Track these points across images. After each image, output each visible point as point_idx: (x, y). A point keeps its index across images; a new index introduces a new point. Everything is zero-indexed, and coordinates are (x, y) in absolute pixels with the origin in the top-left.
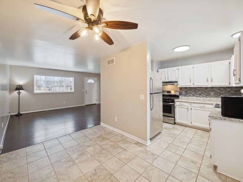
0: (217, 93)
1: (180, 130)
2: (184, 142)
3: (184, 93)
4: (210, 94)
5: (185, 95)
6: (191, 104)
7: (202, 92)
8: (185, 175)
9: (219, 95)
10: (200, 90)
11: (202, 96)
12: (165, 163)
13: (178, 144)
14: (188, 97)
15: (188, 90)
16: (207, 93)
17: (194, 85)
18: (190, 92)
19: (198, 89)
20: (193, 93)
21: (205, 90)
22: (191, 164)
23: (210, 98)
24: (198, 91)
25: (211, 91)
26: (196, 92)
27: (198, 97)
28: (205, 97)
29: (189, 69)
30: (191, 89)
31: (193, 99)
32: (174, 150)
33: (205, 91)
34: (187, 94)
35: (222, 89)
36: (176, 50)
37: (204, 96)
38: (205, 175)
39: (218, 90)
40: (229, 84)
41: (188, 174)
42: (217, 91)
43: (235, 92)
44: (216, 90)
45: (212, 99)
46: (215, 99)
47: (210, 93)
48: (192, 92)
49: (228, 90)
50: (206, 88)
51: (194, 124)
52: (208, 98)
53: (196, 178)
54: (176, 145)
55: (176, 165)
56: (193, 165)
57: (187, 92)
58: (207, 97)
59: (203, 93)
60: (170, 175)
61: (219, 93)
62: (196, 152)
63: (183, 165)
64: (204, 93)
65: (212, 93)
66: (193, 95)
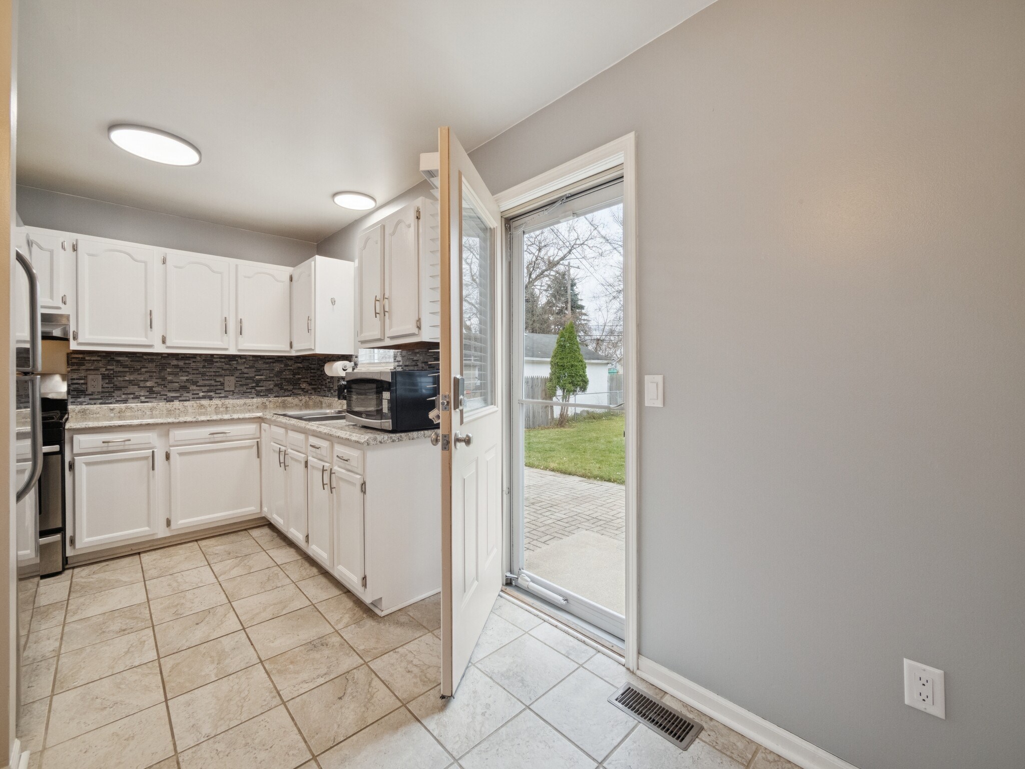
0: (247, 378)
1: (125, 578)
2: (209, 611)
3: (95, 383)
4: (222, 384)
5: (106, 396)
6: (167, 435)
7: (190, 377)
8: (346, 698)
9: (253, 388)
10: (181, 369)
11: (190, 395)
12: (246, 744)
13: (198, 634)
14: (123, 406)
15: (125, 366)
16: (213, 382)
17: (168, 343)
18: (132, 378)
19: (175, 362)
20: (149, 384)
21: (204, 367)
22: (317, 655)
23: (223, 400)
24: (176, 374)
25: (228, 372)
26: (164, 379)
27: (176, 398)
28: (204, 397)
29: (145, 263)
30: (137, 365)
31: (151, 409)
32: (210, 670)
33: (203, 374)
34: (119, 388)
35: (260, 365)
36: (123, 138)
37: (201, 394)
38: (375, 648)
39: (251, 367)
40: (288, 348)
41: (349, 691)
42: (246, 371)
43: (294, 374)
44: (242, 367)
45: (230, 402)
46: (241, 401)
47: (221, 380)
48: (145, 381)
49: (277, 367)
50: (209, 359)
51: (184, 522)
52: (216, 402)
53: (373, 674)
54: (188, 644)
55: (289, 705)
56: (326, 652)
57: (118, 381)
58: (211, 398)
59: (195, 383)
60: (314, 758)
61: (251, 378)
62: (284, 612)
63: (305, 682)
64: (201, 383)
65: (230, 382)
66: (151, 390)
